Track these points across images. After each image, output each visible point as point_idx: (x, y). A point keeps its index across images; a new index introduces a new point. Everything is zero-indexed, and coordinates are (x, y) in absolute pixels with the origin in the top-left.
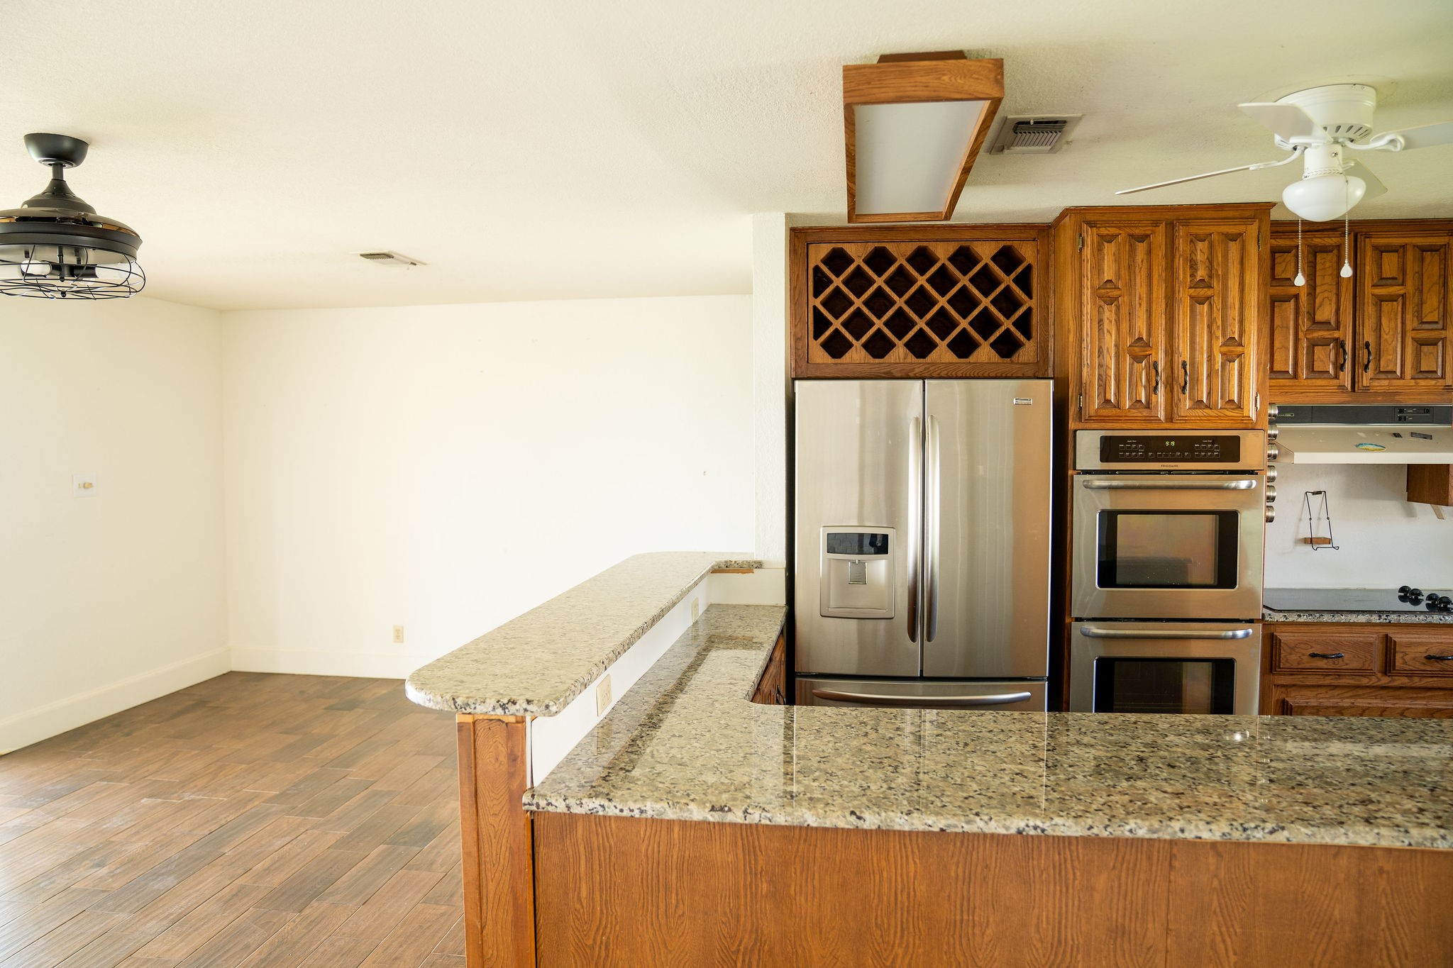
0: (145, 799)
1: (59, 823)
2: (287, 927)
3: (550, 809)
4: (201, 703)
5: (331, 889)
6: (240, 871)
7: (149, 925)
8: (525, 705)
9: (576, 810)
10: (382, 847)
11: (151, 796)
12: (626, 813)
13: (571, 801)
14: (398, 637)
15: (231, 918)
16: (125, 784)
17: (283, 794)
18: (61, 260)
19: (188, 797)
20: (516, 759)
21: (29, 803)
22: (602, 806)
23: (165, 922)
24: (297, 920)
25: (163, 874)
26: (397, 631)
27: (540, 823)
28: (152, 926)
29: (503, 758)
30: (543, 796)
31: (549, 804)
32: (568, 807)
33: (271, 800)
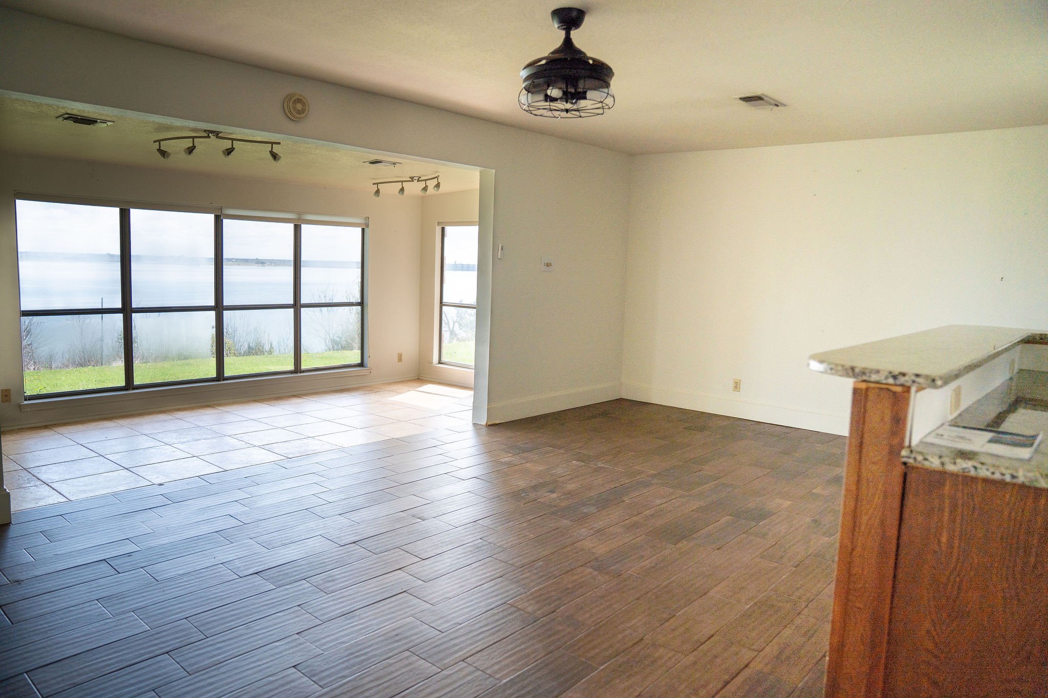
0: (575, 462)
1: (528, 465)
2: (667, 552)
3: (926, 463)
4: (605, 414)
5: (694, 536)
6: (635, 513)
7: (582, 530)
8: (913, 378)
9: (950, 468)
10: (729, 518)
11: (578, 460)
12: (997, 476)
13: (946, 460)
14: (736, 387)
15: (631, 538)
16: (562, 451)
17: (659, 474)
18: (567, 89)
19: (600, 464)
20: (899, 421)
21: (511, 451)
22: (975, 468)
23: (592, 531)
24: (674, 549)
25: (589, 505)
26: (736, 383)
27: (912, 476)
28: (584, 531)
29: (888, 418)
30: (921, 453)
31: (926, 459)
32: (943, 464)
33: (654, 476)
